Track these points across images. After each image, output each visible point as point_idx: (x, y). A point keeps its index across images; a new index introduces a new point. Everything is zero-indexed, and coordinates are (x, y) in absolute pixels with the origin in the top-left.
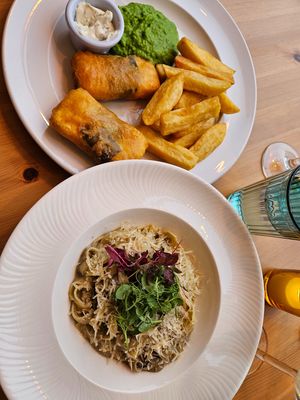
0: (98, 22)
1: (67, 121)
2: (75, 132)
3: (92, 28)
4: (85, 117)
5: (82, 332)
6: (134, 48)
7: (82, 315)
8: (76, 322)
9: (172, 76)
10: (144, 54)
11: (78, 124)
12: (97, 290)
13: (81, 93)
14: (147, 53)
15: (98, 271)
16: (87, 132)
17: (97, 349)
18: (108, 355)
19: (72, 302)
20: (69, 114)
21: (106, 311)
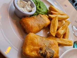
0: (26, 6)
1: (32, 51)
2: (36, 54)
3: (25, 8)
4: (38, 46)
6: (38, 12)
9: (53, 18)
10: (42, 13)
11: (37, 50)
13: (31, 35)
14: (42, 12)
16: (41, 52)
20: (32, 47)
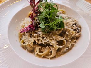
5: (60, 55)
7: (51, 52)
8: (54, 57)
12: (41, 43)
15: (32, 40)
17: (69, 50)
18: (73, 45)
19: (44, 57)
21: (51, 39)
